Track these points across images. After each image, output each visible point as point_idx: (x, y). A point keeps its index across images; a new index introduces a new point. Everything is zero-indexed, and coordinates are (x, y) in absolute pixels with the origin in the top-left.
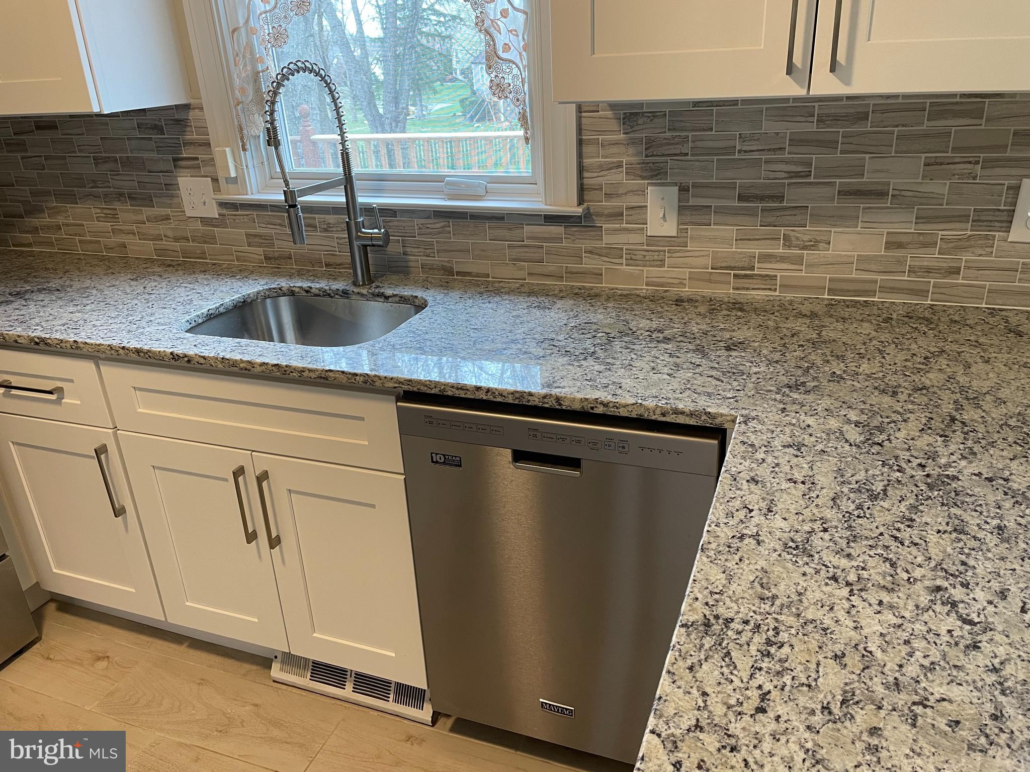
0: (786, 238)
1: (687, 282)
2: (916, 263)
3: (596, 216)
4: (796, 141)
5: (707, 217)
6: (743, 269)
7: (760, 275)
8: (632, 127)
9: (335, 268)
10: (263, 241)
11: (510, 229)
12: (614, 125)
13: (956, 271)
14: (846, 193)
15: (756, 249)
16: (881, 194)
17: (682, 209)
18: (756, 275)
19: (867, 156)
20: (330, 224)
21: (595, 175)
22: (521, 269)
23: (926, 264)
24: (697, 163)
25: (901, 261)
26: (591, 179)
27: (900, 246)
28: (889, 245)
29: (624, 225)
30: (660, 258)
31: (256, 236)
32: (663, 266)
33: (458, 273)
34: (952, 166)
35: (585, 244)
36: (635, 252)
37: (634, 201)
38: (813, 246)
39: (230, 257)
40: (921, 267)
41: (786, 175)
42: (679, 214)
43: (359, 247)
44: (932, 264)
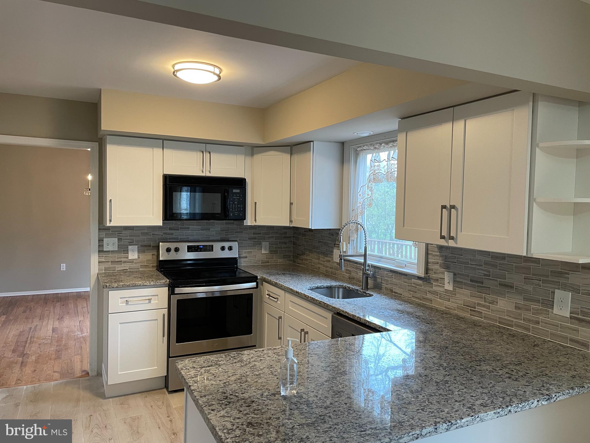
0: (485, 298)
1: (456, 309)
2: (525, 317)
3: (431, 279)
4: (486, 263)
5: (462, 286)
6: (472, 307)
7: (477, 311)
8: (441, 251)
10: (349, 272)
11: (408, 279)
12: (436, 250)
13: (538, 323)
14: (501, 285)
15: (476, 300)
16: (512, 287)
17: (455, 281)
18: (476, 311)
19: (507, 272)
21: (431, 265)
22: (410, 294)
23: (528, 317)
24: (458, 266)
25: (520, 315)
26: (430, 266)
27: (519, 308)
28: (517, 308)
29: (439, 284)
30: (449, 298)
31: (348, 270)
32: (449, 301)
33: (394, 292)
34: (532, 280)
35: (428, 289)
36: (442, 295)
37: (441, 276)
38: (493, 303)
40: (527, 319)
41: (483, 275)
42: (454, 283)
43: (365, 277)
44: (530, 318)
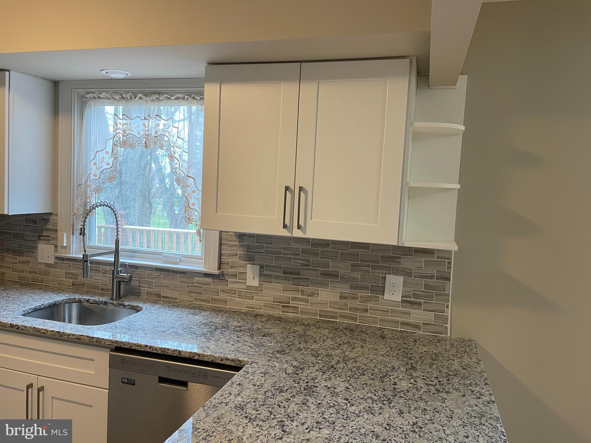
0: (302, 291)
1: (263, 307)
2: (352, 306)
3: (226, 275)
4: (304, 252)
5: (271, 279)
6: (285, 303)
7: (292, 306)
8: (242, 240)
9: (105, 291)
10: (73, 276)
11: (188, 278)
12: (234, 238)
13: (366, 311)
14: (323, 274)
15: (290, 295)
16: (337, 276)
17: (261, 275)
18: (291, 306)
19: (330, 260)
20: (106, 270)
21: (226, 258)
22: (192, 296)
23: (355, 306)
24: (267, 257)
25: (346, 305)
26: (224, 259)
27: (345, 298)
28: (341, 297)
29: (237, 280)
30: (252, 295)
31: (70, 273)
32: (253, 299)
33: (163, 297)
34: (361, 267)
35: (220, 287)
36: (242, 292)
37: (242, 270)
38: (312, 295)
39: (55, 283)
40: (353, 308)
41: (300, 265)
42: (260, 277)
43: (116, 281)
44: (358, 307)
